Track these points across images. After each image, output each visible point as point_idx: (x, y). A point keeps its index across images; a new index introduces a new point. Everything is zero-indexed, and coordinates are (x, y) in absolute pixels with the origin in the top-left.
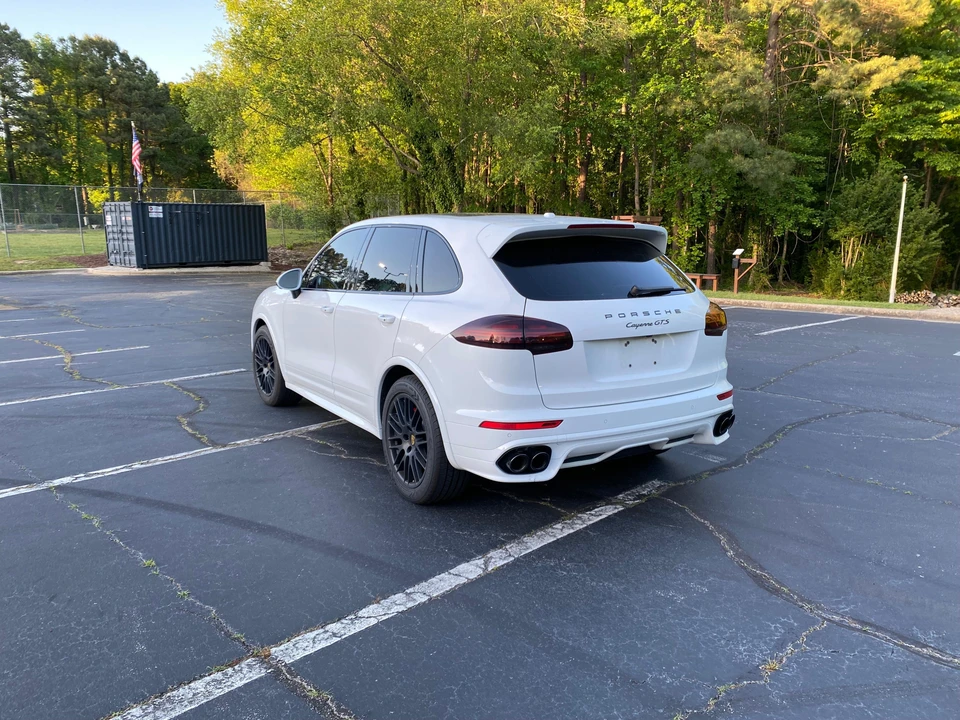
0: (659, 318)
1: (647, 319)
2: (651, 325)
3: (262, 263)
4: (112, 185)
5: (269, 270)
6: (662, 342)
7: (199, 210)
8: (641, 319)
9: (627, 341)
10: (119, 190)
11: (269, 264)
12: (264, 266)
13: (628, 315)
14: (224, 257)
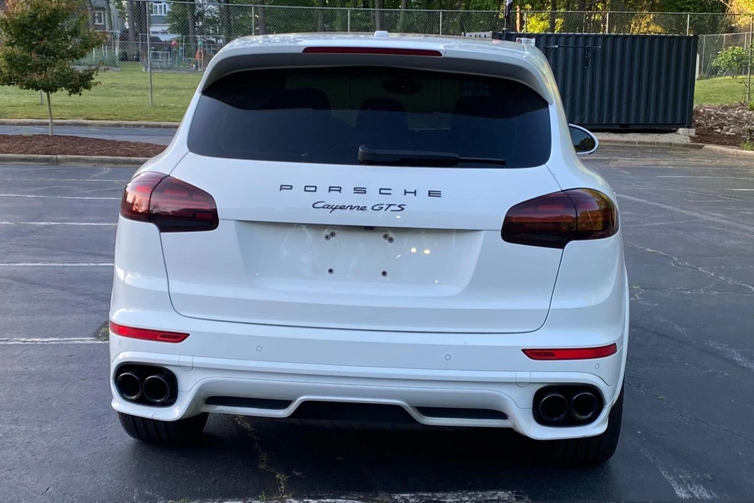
0: (385, 200)
1: (359, 200)
2: (363, 209)
3: (681, 130)
4: (554, 8)
5: (688, 141)
6: (400, 241)
7: (590, 44)
8: (348, 198)
9: (333, 230)
10: (565, 15)
11: (693, 132)
12: (683, 135)
13: (323, 189)
14: (619, 119)
